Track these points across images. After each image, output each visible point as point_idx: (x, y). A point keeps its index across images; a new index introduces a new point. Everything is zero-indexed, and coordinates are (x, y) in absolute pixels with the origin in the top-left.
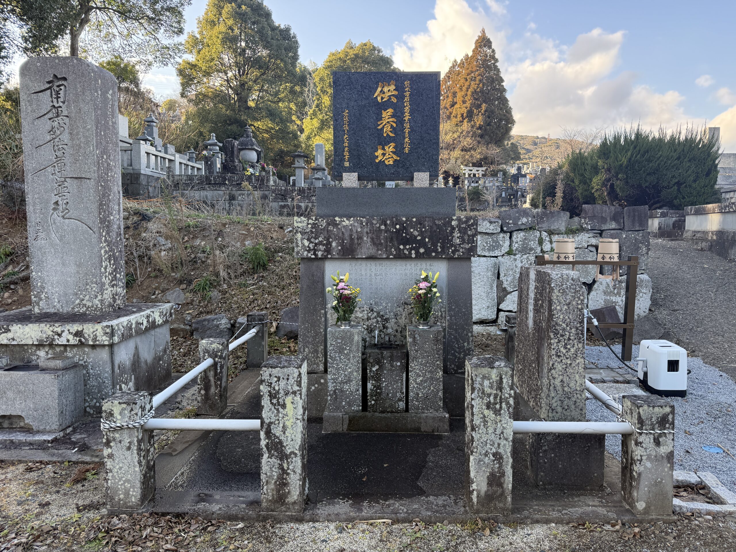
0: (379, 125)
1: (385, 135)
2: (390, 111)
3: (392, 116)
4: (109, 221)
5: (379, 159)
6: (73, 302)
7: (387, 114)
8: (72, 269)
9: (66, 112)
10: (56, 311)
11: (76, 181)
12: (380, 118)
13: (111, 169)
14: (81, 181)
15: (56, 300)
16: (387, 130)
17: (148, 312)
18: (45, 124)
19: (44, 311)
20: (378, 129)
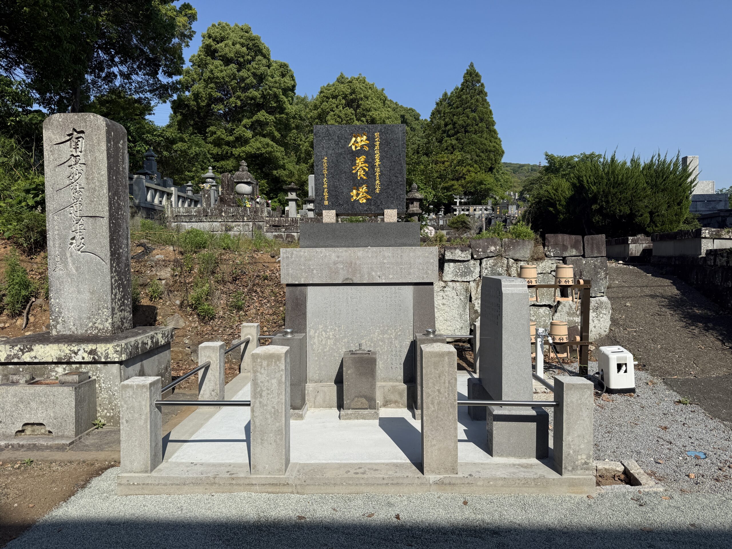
0: (353, 170)
1: (359, 178)
2: (363, 158)
3: (365, 162)
4: (119, 254)
5: (354, 198)
6: (87, 325)
7: (360, 161)
8: (87, 296)
9: (84, 160)
10: (71, 333)
11: (91, 219)
12: (354, 163)
13: (121, 209)
14: (96, 219)
15: (72, 324)
16: (361, 174)
17: (152, 333)
18: (65, 171)
19: (61, 333)
20: (353, 173)
